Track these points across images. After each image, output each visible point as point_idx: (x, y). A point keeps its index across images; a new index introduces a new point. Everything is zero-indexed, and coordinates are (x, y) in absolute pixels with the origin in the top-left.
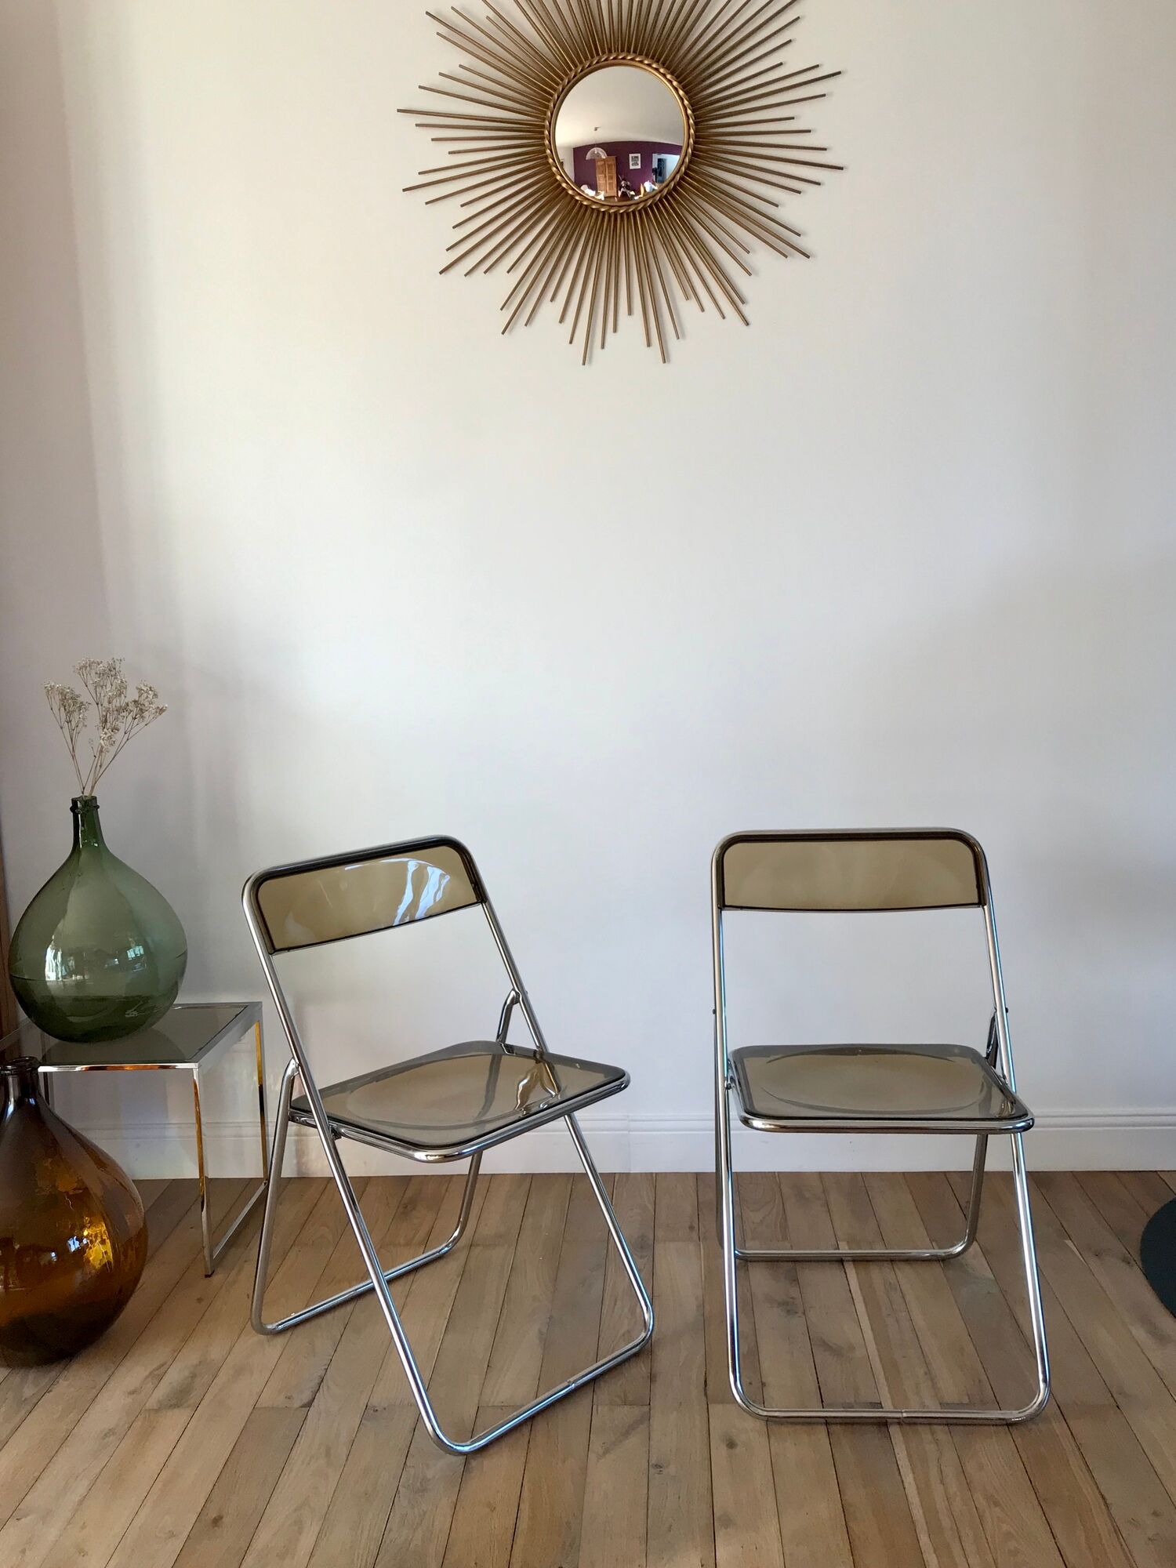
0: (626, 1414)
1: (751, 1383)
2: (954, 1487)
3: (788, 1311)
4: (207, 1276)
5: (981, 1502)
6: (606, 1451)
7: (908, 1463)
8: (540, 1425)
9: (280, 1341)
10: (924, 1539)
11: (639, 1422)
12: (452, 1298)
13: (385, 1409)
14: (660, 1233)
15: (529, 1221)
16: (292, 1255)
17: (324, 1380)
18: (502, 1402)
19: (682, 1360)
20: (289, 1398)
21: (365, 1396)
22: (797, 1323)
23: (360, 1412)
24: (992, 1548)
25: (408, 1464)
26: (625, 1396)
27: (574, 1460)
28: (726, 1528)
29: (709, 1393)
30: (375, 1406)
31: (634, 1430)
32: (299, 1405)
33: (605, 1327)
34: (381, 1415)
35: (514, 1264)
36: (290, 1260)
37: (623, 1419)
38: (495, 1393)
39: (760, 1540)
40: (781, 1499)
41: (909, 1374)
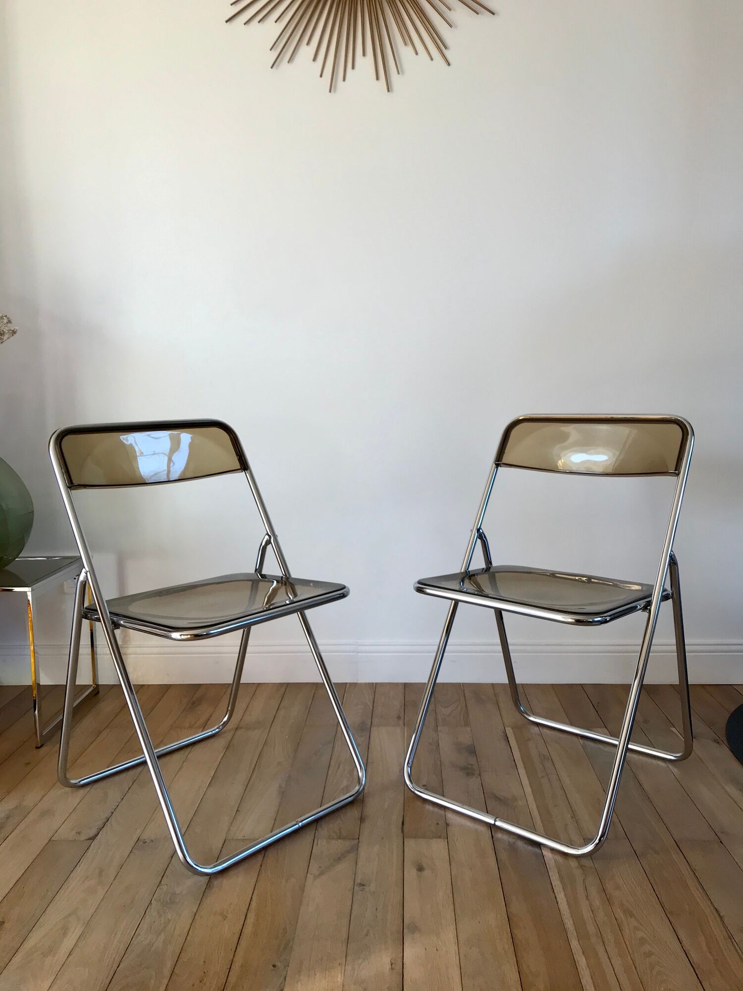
0: (339, 846)
1: (437, 824)
2: (597, 902)
3: (468, 774)
4: (37, 748)
5: (620, 914)
6: (322, 873)
7: (559, 883)
8: (271, 853)
9: (82, 792)
10: (575, 944)
11: (348, 852)
12: (218, 763)
13: (152, 841)
14: (375, 721)
15: (282, 712)
17: (109, 821)
18: (244, 836)
19: (386, 806)
20: (79, 833)
21: (138, 832)
22: (474, 782)
23: (132, 843)
24: (630, 951)
25: (162, 883)
26: (340, 832)
27: (295, 880)
28: (413, 933)
29: (405, 830)
30: (145, 840)
31: (344, 857)
32: (86, 838)
33: (330, 783)
34: (148, 846)
35: (267, 741)
36: (102, 737)
37: (336, 849)
38: (239, 829)
39: (440, 943)
40: (458, 911)
41: (559, 818)
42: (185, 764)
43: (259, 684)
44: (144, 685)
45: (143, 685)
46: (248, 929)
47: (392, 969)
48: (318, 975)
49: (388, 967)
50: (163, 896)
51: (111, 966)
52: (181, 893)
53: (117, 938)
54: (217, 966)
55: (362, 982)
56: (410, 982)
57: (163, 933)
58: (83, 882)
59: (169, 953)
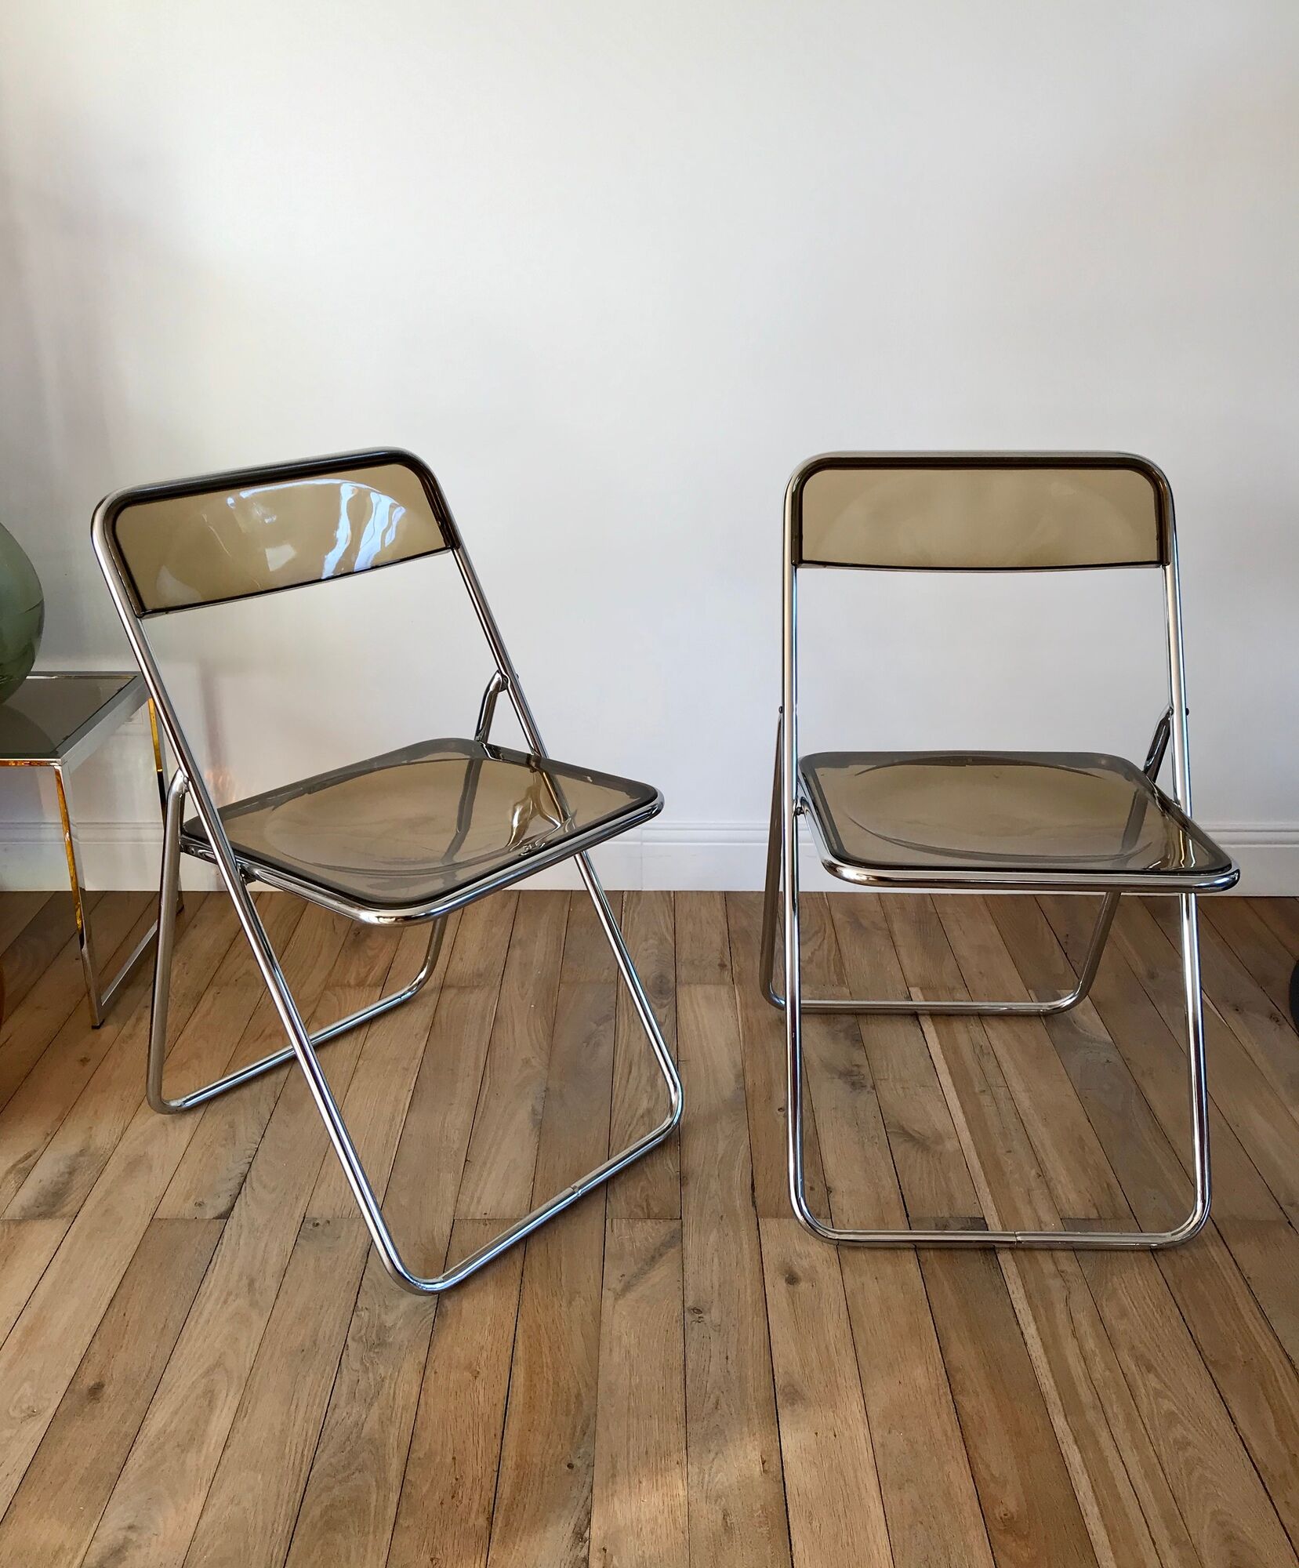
0: (651, 1233)
1: (812, 1189)
2: (1091, 1344)
3: (853, 1084)
4: (94, 1028)
6: (627, 1288)
7: (1026, 1306)
8: (535, 1247)
10: (1059, 1422)
13: (329, 1222)
14: (683, 973)
16: (209, 997)
17: (248, 1180)
18: (485, 1214)
19: (720, 1153)
20: (200, 1205)
21: (302, 1202)
22: (866, 1102)
23: (295, 1226)
24: (1152, 1437)
25: (359, 1305)
26: (648, 1205)
28: (793, 1404)
29: (759, 1202)
30: (315, 1218)
32: (213, 1215)
33: (619, 1104)
34: (323, 1231)
35: (499, 1014)
36: (205, 1005)
37: (647, 1239)
38: (475, 1200)
39: (839, 1422)
40: (863, 1361)
41: (1017, 1176)
42: (361, 1062)
46: (518, 1397)
47: (765, 1471)
48: (644, 1483)
49: (758, 1469)
50: (363, 1332)
51: (299, 1469)
52: (395, 1324)
53: (301, 1414)
54: (477, 1467)
55: (719, 1497)
56: (796, 1496)
57: (376, 1404)
58: (225, 1302)
59: (392, 1441)
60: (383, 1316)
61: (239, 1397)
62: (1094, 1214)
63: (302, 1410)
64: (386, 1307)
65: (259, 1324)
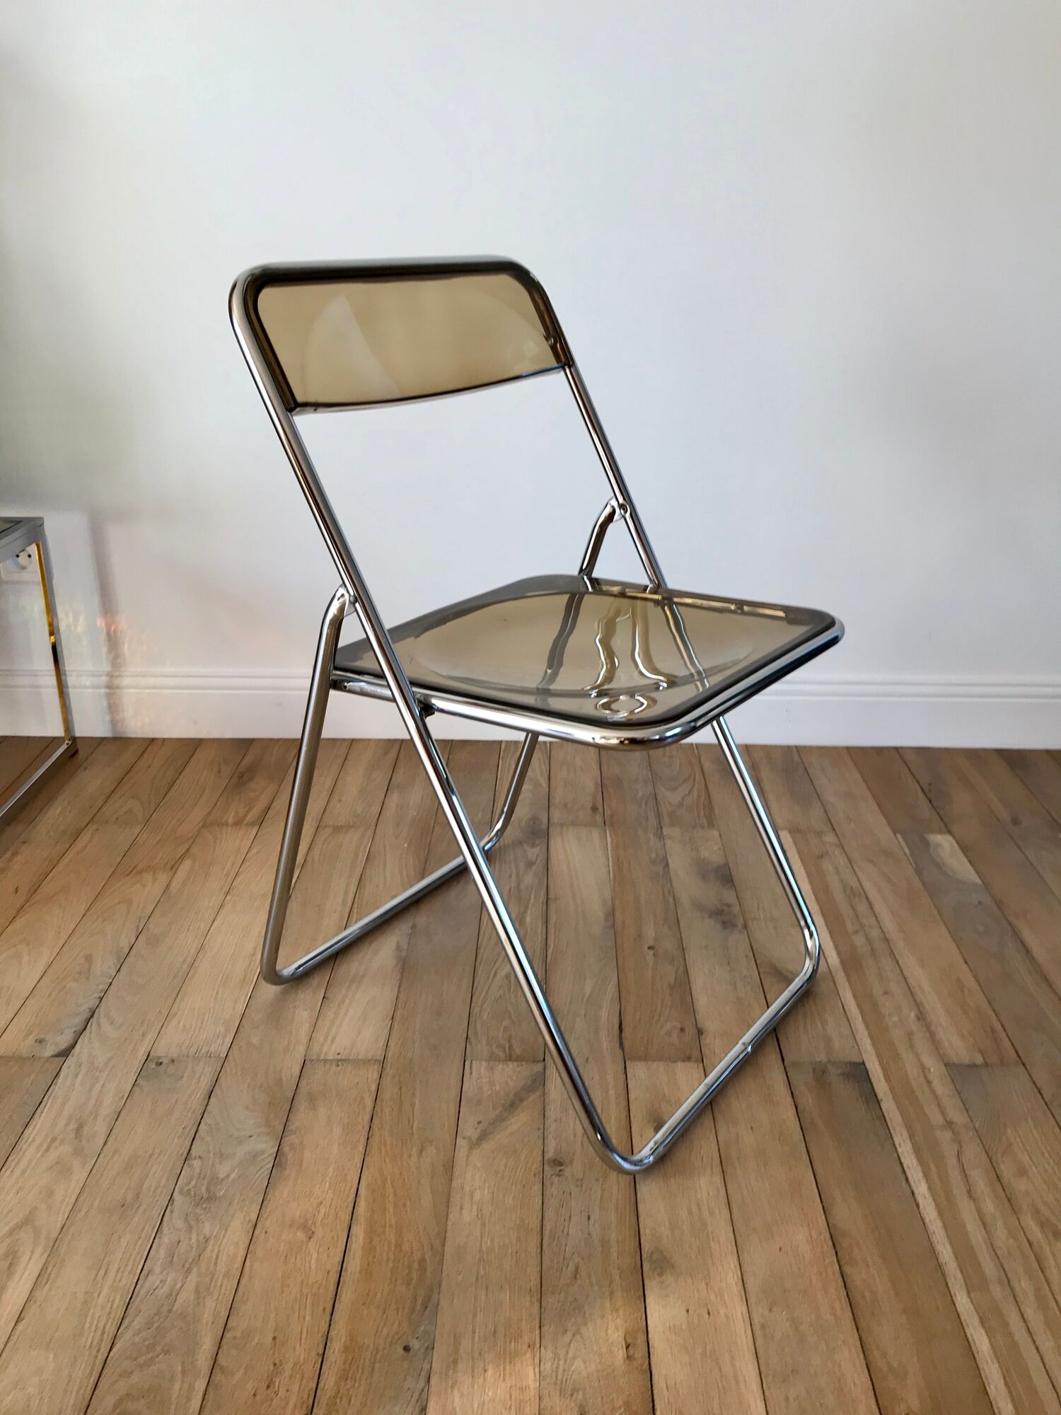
0: (511, 1076)
1: (682, 1030)
2: (990, 1207)
3: (724, 924)
6: (483, 1136)
7: (915, 1162)
11: (528, 1090)
13: (173, 1061)
14: (556, 815)
16: (86, 835)
17: (95, 1016)
18: (339, 1054)
19: (588, 990)
20: (41, 1041)
21: (147, 1041)
22: (737, 942)
23: (136, 1066)
25: (193, 1152)
26: (510, 1046)
27: (434, 1151)
28: (660, 1274)
29: (626, 1044)
30: (159, 1057)
31: (521, 1100)
32: (52, 1053)
33: (485, 939)
34: (166, 1072)
35: (372, 850)
36: (80, 843)
37: (507, 1083)
38: (330, 1039)
39: (713, 1297)
40: (738, 1224)
41: (895, 1019)
42: (228, 898)
43: (353, 741)
44: (157, 739)
45: (153, 740)
46: (353, 1265)
47: (629, 1357)
48: (490, 1373)
49: (620, 1354)
50: (193, 1183)
51: (96, 1349)
52: (228, 1176)
53: (109, 1282)
54: (300, 1352)
55: (575, 1390)
56: (665, 1390)
57: (195, 1270)
58: (47, 1150)
59: (207, 1316)
60: (217, 1166)
61: (43, 1261)
62: (979, 1060)
63: (112, 1274)
64: (222, 1155)
65: (79, 1176)
